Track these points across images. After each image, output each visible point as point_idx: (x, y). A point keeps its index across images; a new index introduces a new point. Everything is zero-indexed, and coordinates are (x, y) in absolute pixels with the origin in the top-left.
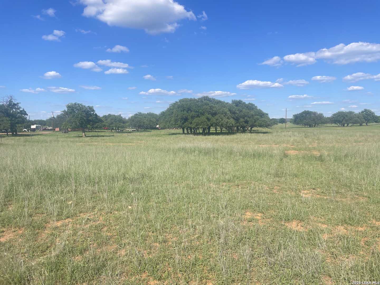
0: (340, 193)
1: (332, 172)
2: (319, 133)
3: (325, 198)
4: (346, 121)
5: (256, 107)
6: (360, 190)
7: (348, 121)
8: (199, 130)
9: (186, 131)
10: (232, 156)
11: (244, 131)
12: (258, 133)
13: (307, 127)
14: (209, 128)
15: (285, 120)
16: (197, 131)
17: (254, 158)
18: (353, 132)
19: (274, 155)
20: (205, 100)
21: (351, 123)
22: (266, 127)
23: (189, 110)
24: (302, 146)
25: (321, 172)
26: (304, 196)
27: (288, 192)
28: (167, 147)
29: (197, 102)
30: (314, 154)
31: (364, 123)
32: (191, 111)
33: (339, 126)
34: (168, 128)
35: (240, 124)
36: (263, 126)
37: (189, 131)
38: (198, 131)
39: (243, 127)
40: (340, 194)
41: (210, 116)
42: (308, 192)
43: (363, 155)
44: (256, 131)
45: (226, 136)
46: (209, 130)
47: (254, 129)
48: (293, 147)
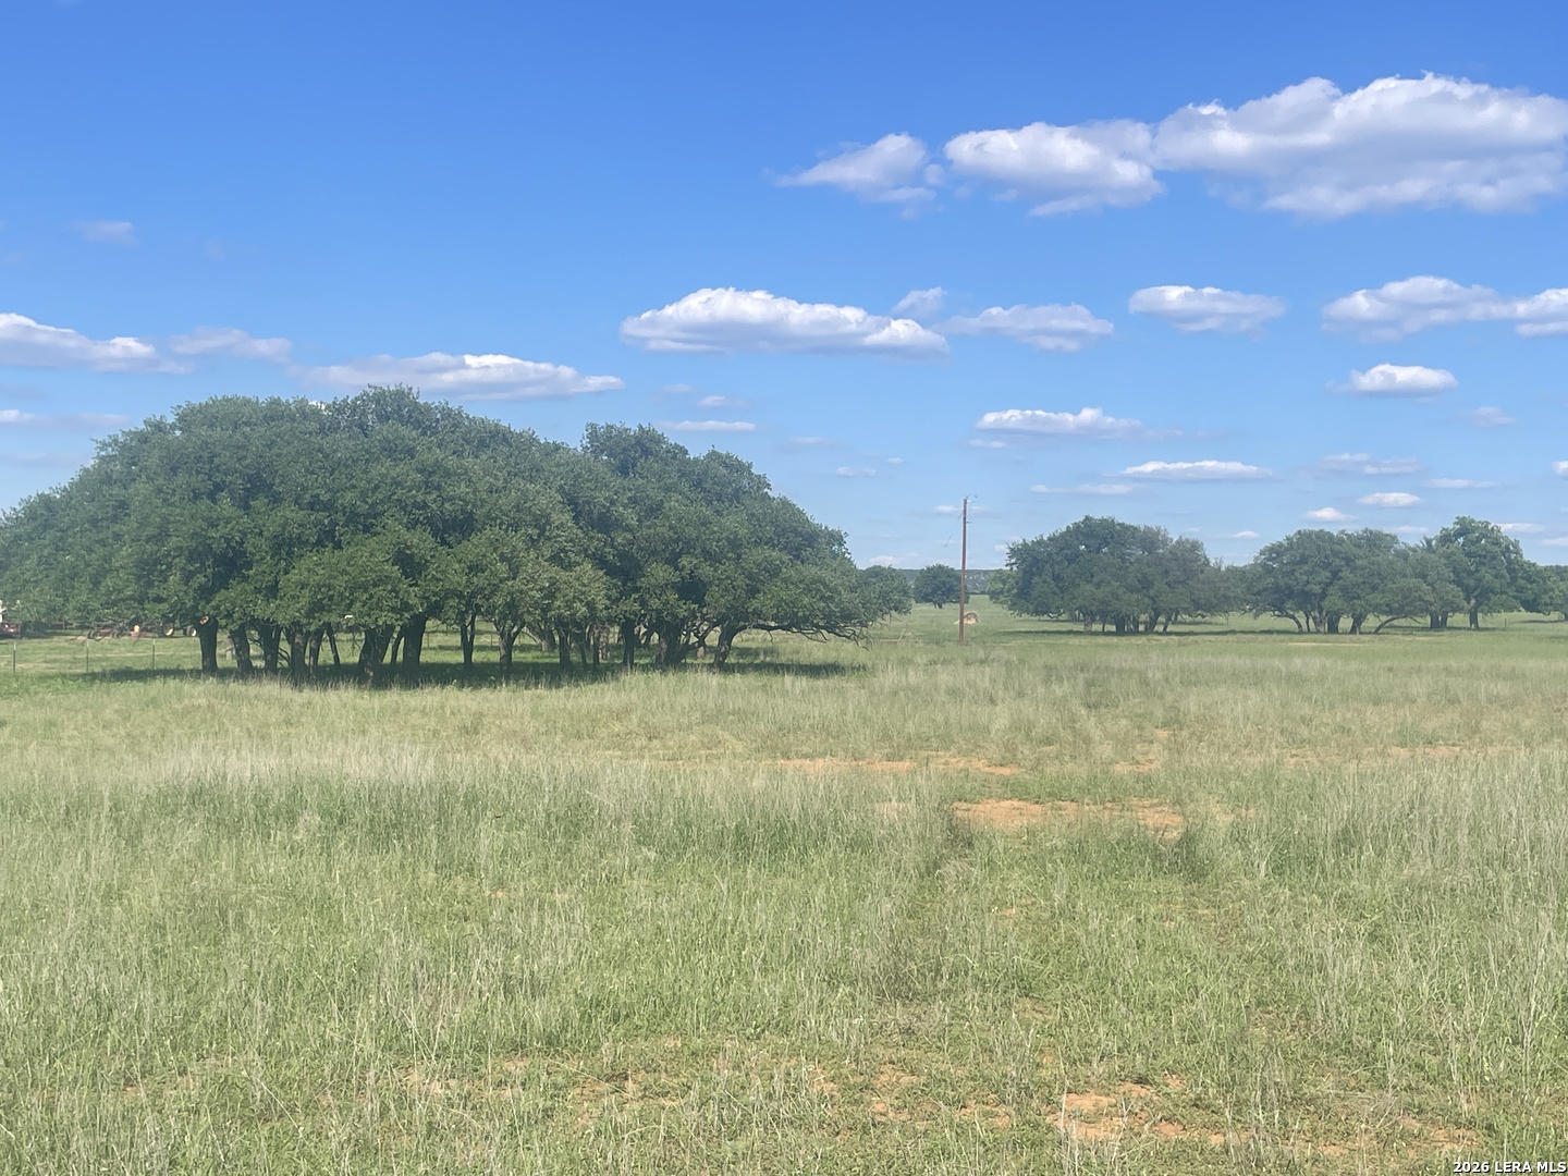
0: (1311, 1101)
1: (1261, 952)
2: (1177, 679)
3: (1216, 1140)
4: (1349, 594)
5: (762, 483)
6: (1434, 1082)
7: (1359, 598)
8: (333, 641)
9: (226, 655)
10: (585, 847)
11: (674, 658)
12: (778, 668)
13: (1104, 633)
14: (414, 633)
15: (958, 579)
16: (315, 653)
17: (741, 860)
18: (1390, 669)
19: (879, 833)
20: (383, 418)
21: (1377, 609)
22: (830, 629)
23: (257, 486)
24: (1070, 767)
25: (1193, 959)
26: (1077, 1132)
27: (973, 1112)
28: (65, 780)
29: (322, 431)
30: (1146, 827)
31: (1455, 610)
32: (276, 500)
33: (1305, 627)
34: (82, 627)
35: (643, 603)
36: (805, 620)
37: (255, 650)
38: (326, 655)
39: (670, 628)
40: (1312, 1108)
41: (421, 542)
42: (1105, 1101)
43: (1452, 833)
44: (756, 653)
45: (541, 691)
46: (415, 646)
47: (746, 645)
48: (1006, 771)
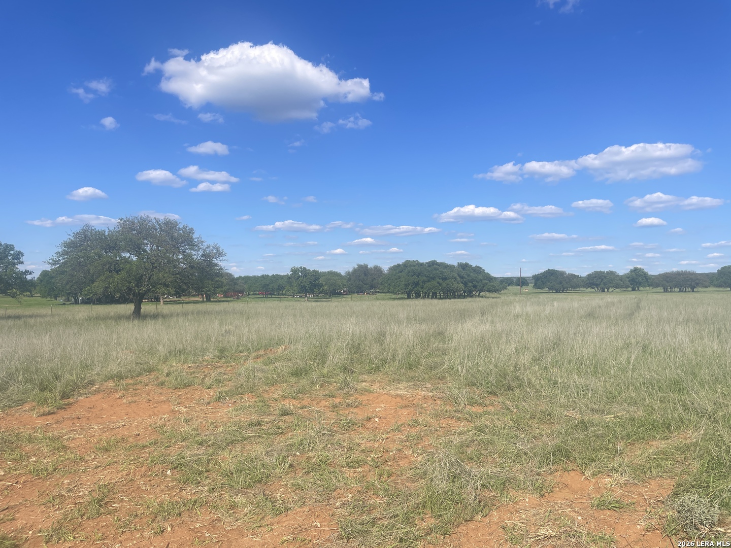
4: (605, 284)
5: (484, 270)
7: (607, 285)
12: (487, 298)
13: (553, 293)
21: (611, 287)
31: (629, 287)
32: (422, 276)
33: (598, 291)
36: (491, 291)
47: (482, 294)
